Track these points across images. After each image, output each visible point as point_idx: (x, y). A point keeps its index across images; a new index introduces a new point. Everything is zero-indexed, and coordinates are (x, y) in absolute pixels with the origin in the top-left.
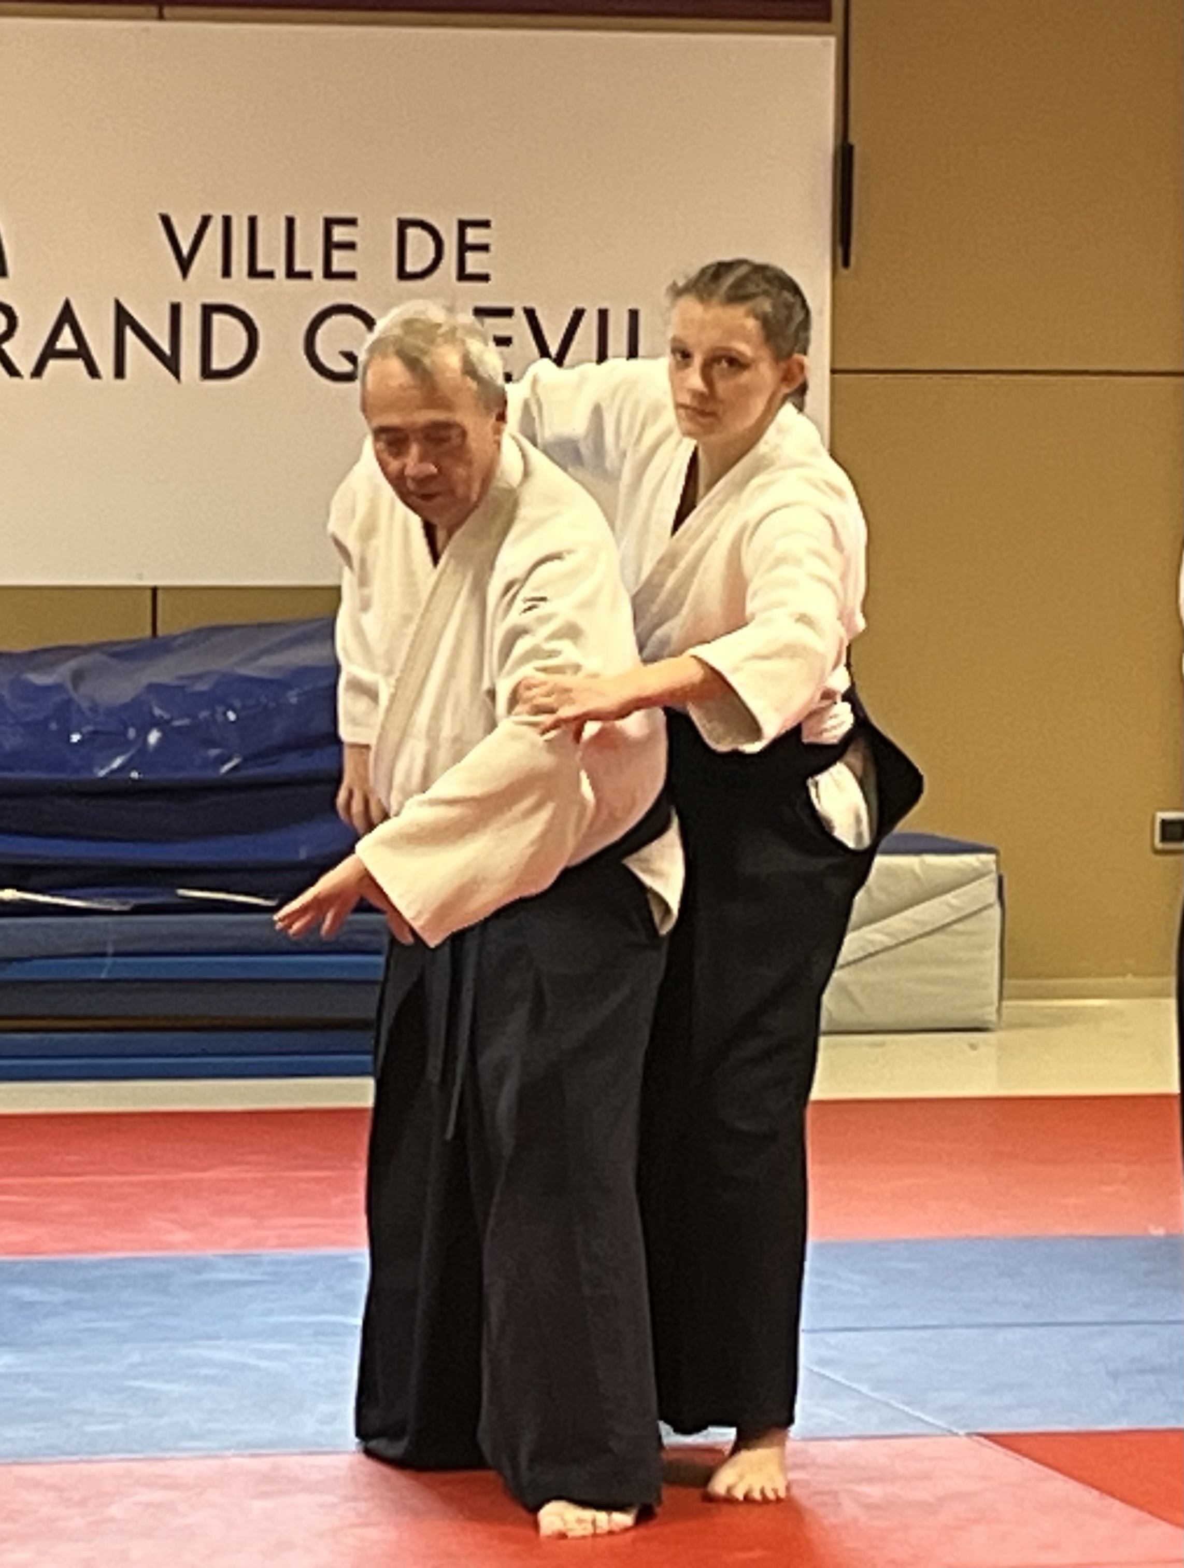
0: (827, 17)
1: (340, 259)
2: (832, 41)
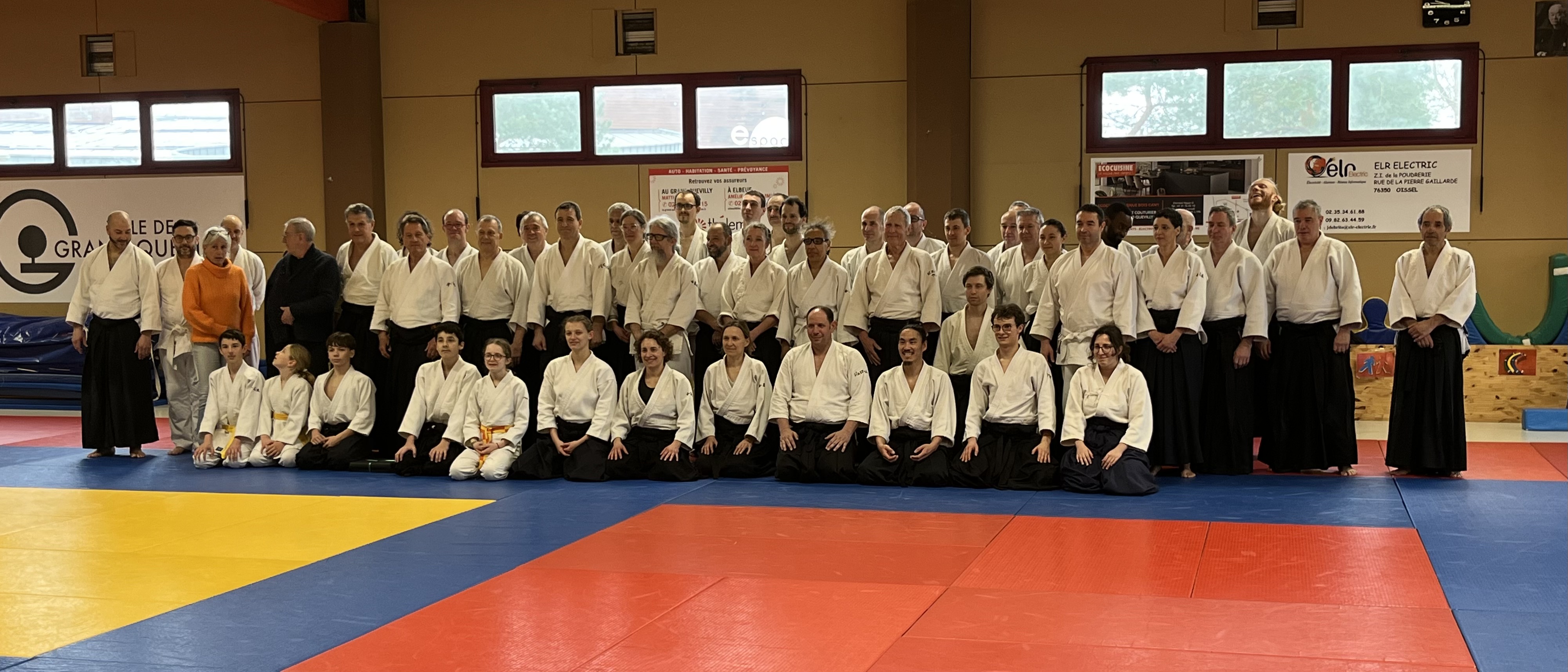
0: (242, 171)
1: (143, 230)
2: (243, 177)
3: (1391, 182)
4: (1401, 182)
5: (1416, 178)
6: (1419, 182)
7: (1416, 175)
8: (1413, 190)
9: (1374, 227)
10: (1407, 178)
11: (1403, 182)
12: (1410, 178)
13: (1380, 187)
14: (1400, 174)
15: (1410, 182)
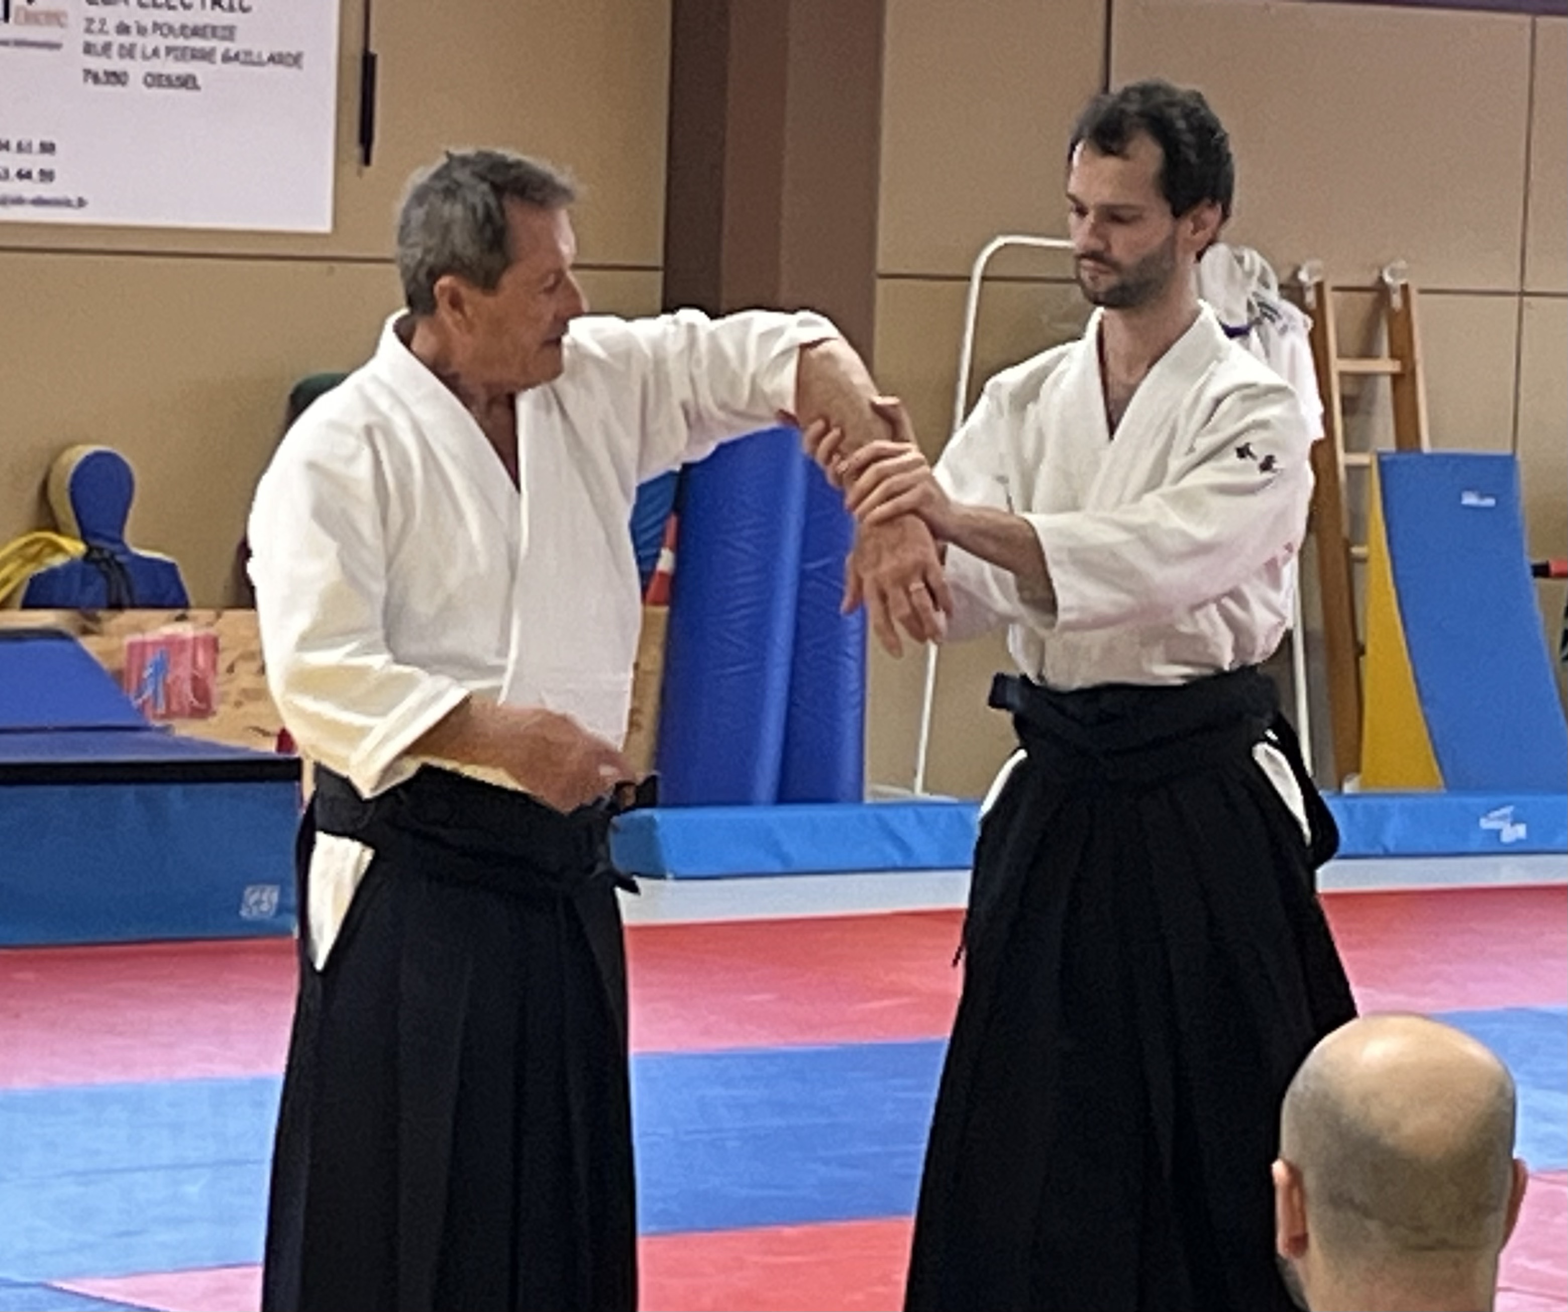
3: (128, 52)
4: (155, 52)
5: (197, 43)
6: (206, 56)
7: (197, 32)
8: (187, 82)
9: (81, 203)
10: (172, 41)
11: (162, 52)
12: (181, 42)
13: (99, 64)
14: (157, 26)
15: (180, 54)
